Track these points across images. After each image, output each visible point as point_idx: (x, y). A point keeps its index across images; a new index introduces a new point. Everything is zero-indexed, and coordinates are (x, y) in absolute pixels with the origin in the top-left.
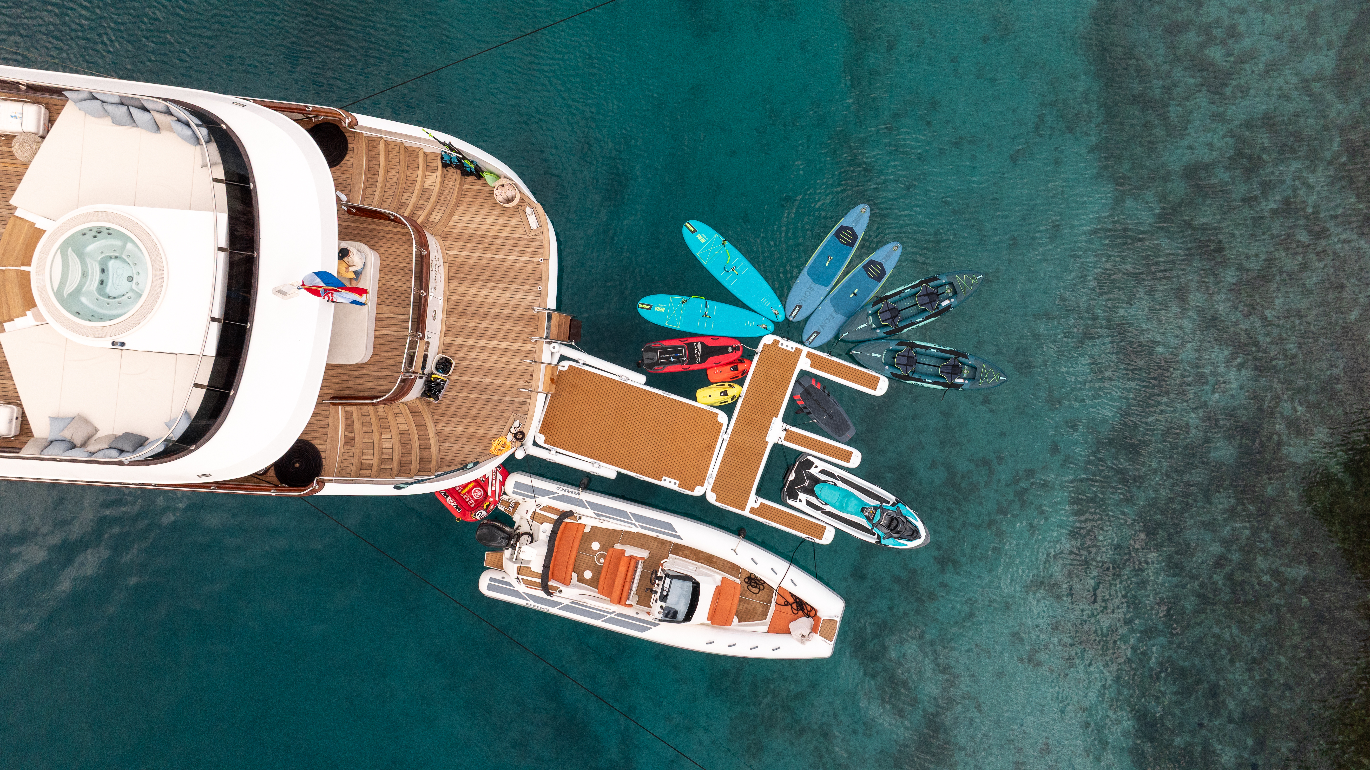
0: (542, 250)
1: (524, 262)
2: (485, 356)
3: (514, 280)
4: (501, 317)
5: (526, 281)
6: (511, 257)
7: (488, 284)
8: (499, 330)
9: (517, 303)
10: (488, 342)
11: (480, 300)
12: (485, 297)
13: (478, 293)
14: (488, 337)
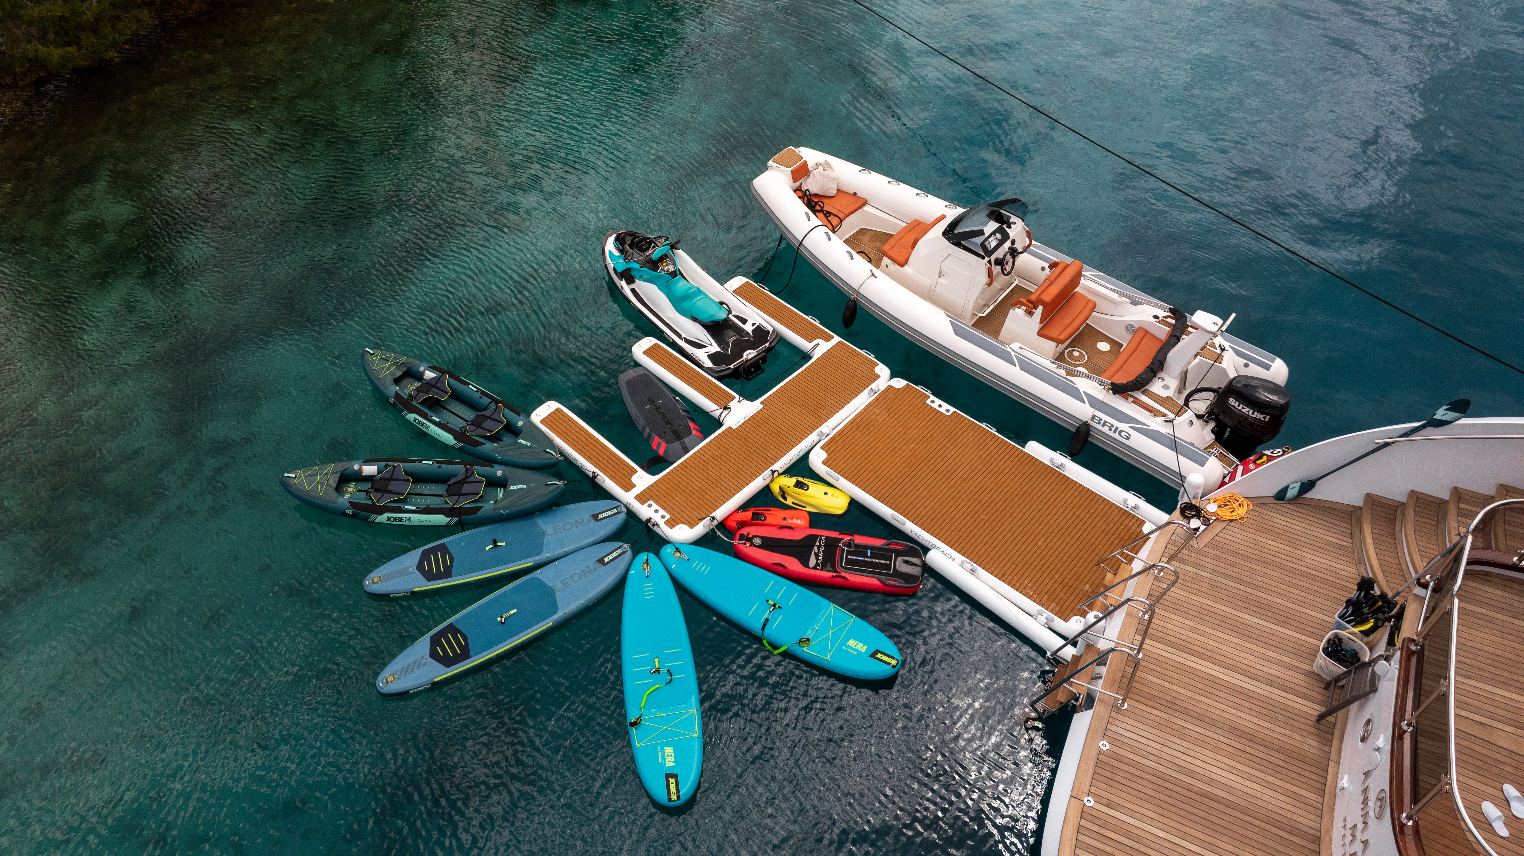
0: (1083, 823)
1: (1131, 813)
2: (1245, 658)
3: (1161, 782)
4: (1200, 719)
5: (1132, 770)
6: (1161, 834)
7: (1222, 794)
8: (1210, 695)
9: (1162, 734)
10: (1237, 682)
11: (1244, 768)
12: (1231, 770)
13: (1248, 783)
14: (1234, 690)
